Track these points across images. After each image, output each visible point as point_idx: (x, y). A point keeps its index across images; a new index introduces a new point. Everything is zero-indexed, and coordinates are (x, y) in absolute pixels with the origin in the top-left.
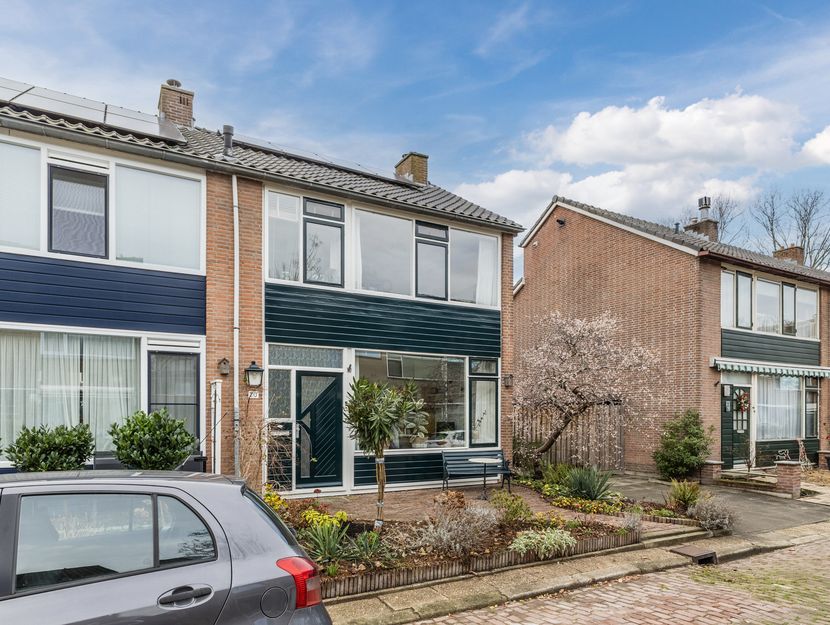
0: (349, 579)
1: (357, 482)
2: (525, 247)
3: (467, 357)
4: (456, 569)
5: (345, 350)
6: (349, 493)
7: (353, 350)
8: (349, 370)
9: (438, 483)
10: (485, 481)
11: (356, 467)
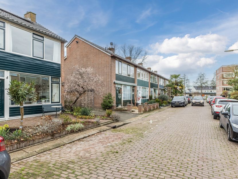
0: (11, 146)
1: (10, 116)
2: (67, 47)
3: (50, 77)
4: (50, 137)
5: (6, 71)
6: (7, 119)
7: (9, 71)
8: (7, 78)
9: (41, 114)
10: (56, 113)
11: (10, 111)
